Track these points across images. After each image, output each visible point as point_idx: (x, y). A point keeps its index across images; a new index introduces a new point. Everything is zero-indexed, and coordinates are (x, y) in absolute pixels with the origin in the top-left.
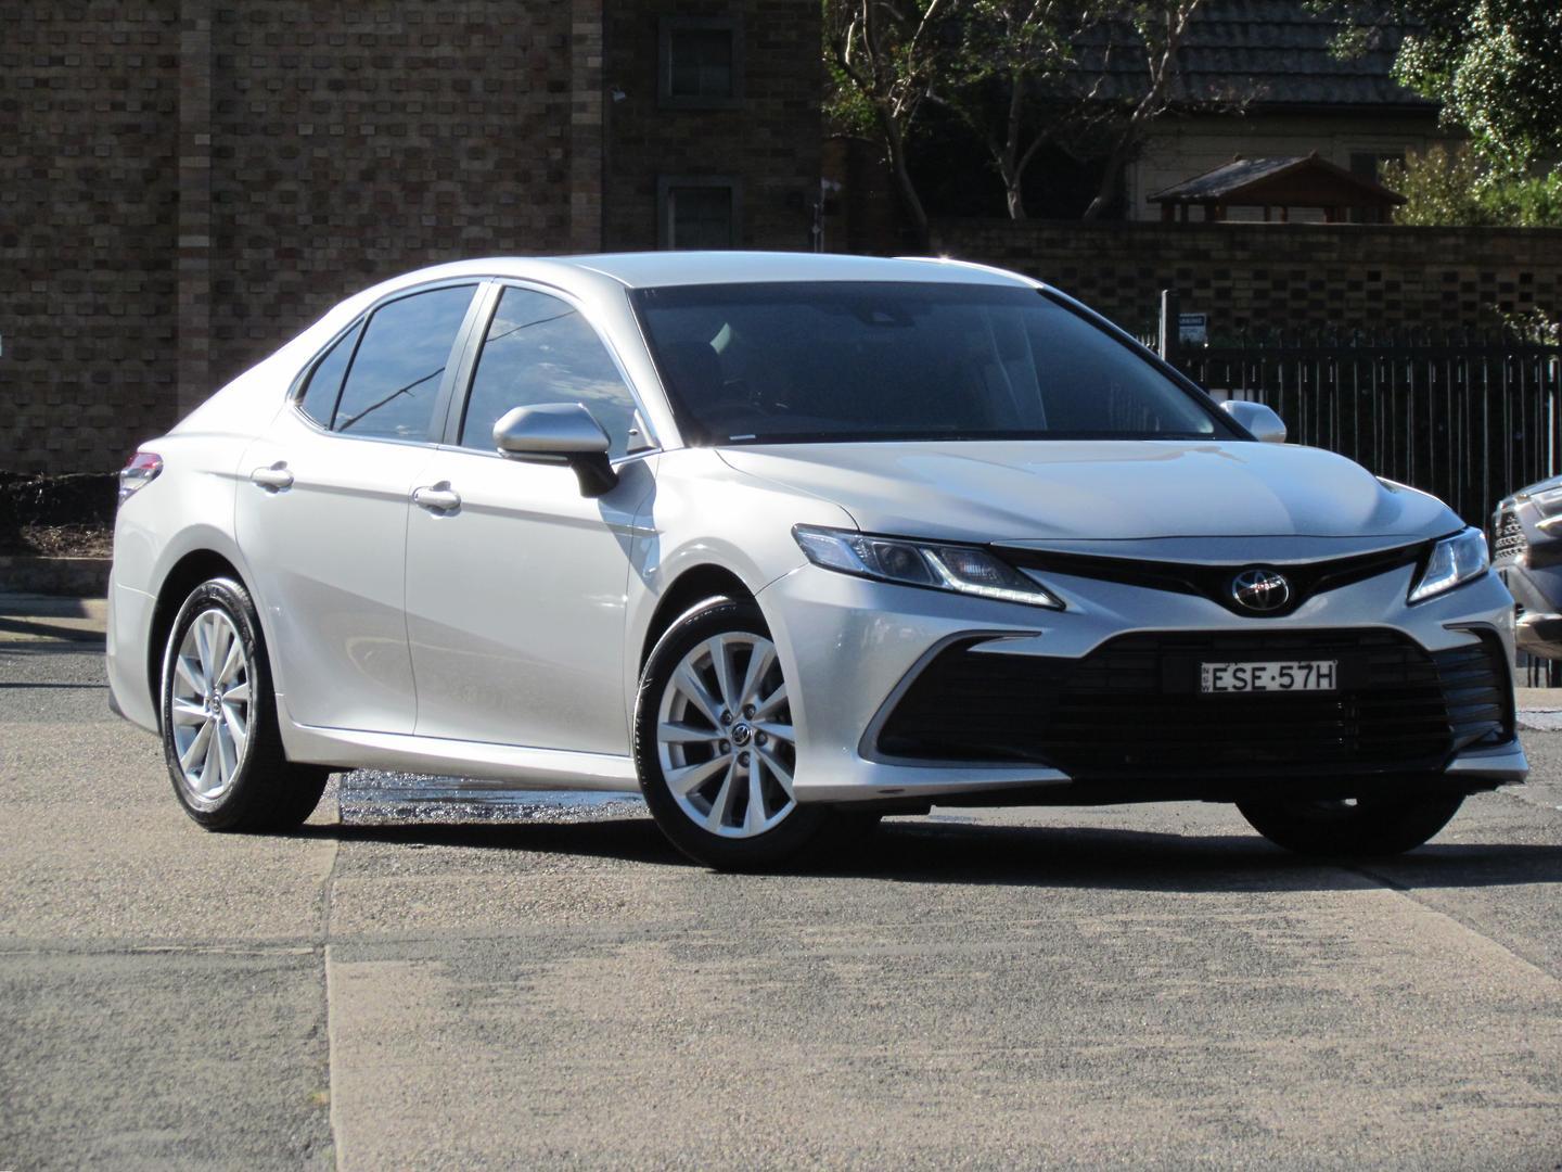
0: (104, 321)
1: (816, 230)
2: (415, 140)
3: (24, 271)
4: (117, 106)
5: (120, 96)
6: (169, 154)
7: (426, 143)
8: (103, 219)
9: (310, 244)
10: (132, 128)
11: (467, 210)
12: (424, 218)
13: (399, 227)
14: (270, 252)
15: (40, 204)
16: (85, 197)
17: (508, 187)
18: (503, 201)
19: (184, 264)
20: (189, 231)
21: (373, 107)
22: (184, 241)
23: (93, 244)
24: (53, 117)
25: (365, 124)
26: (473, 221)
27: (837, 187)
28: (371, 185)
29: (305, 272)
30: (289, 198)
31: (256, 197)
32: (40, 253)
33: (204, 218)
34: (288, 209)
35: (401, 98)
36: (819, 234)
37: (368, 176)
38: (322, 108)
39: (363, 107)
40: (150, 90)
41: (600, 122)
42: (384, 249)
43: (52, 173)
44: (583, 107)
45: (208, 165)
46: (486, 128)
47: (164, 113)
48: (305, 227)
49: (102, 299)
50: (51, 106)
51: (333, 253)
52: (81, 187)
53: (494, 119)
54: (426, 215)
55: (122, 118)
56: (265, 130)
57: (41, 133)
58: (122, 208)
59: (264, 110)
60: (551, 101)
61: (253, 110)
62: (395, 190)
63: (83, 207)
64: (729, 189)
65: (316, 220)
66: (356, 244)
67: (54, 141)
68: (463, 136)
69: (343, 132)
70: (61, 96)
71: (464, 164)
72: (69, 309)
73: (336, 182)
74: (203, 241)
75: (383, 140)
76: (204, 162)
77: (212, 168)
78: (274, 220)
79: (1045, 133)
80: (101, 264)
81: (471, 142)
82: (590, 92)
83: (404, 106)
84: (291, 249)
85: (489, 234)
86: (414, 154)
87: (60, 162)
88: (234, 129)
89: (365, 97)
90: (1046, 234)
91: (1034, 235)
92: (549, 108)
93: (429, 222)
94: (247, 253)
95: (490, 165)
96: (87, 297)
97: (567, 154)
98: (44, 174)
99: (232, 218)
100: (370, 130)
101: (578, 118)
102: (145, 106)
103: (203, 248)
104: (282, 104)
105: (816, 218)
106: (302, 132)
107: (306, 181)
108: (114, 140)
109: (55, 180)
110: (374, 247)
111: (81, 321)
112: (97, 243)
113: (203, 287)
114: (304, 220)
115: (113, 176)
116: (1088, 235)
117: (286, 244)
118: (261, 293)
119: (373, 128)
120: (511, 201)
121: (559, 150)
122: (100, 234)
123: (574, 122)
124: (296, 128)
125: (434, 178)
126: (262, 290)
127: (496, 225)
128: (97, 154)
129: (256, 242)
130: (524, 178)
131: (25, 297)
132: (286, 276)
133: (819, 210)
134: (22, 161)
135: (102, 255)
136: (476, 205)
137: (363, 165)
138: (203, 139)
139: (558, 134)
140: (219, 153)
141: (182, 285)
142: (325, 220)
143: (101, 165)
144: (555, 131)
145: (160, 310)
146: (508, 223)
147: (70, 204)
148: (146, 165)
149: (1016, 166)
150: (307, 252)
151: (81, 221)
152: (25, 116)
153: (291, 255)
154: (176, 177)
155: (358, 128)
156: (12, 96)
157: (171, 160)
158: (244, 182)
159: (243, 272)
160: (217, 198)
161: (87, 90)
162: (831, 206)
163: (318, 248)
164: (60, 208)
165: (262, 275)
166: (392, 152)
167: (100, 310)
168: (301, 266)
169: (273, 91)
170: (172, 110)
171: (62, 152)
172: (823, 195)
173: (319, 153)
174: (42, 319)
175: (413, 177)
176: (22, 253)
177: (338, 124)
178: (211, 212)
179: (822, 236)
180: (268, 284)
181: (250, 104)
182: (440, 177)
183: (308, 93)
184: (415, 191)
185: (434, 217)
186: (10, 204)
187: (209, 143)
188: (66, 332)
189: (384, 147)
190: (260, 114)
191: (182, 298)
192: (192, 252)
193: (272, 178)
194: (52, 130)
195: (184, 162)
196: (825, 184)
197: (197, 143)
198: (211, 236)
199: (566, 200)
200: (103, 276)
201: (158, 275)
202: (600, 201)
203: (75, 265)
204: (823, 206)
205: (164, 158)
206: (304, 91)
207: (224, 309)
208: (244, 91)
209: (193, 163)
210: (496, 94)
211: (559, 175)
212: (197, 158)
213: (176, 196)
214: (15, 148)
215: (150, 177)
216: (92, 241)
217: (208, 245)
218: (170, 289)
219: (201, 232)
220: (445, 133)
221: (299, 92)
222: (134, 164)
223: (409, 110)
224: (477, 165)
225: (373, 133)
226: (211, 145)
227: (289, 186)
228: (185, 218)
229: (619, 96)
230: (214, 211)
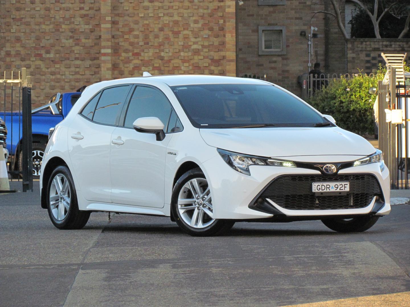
0: (78, 76)
1: (309, 43)
2: (176, 18)
3: (52, 61)
4: (81, 9)
5: (82, 5)
6: (98, 23)
7: (180, 19)
8: (77, 44)
9: (143, 51)
10: (86, 15)
11: (193, 40)
12: (179, 42)
13: (171, 45)
14: (131, 54)
15: (57, 40)
16: (71, 37)
17: (206, 33)
18: (204, 37)
19: (103, 58)
20: (104, 48)
21: (162, 7)
22: (103, 51)
23: (74, 52)
24: (61, 12)
25: (161, 13)
26: (195, 43)
27: (316, 29)
28: (162, 32)
29: (141, 60)
30: (137, 37)
31: (126, 37)
32: (58, 55)
33: (109, 44)
34: (136, 40)
35: (172, 4)
36: (311, 45)
37: (161, 30)
38: (147, 8)
39: (159, 8)
40: (92, 3)
41: (235, 11)
42: (167, 52)
43: (61, 30)
44: (229, 7)
45: (110, 27)
46: (199, 14)
47: (96, 10)
48: (142, 46)
49: (77, 70)
50: (60, 9)
51: (151, 54)
52: (71, 34)
53: (201, 11)
54: (180, 41)
55: (83, 12)
56: (128, 15)
57: (57, 17)
58: (83, 40)
59: (128, 9)
60: (219, 5)
61: (125, 9)
62: (170, 34)
63: (71, 41)
64: (281, 30)
65: (145, 44)
66: (158, 51)
67: (61, 20)
68: (191, 16)
69: (153, 16)
70: (63, 5)
71: (192, 25)
72: (67, 73)
73: (151, 31)
74: (109, 51)
75: (166, 18)
76: (109, 26)
77: (112, 27)
78: (132, 44)
79: (386, 10)
80: (77, 59)
81: (194, 18)
82: (232, 2)
83: (173, 7)
84: (137, 53)
85: (200, 47)
86: (176, 23)
87: (63, 26)
88: (118, 15)
89: (160, 4)
90: (385, 43)
91: (381, 43)
92: (218, 7)
93: (181, 43)
94: (123, 54)
95: (200, 25)
96: (73, 69)
97: (224, 22)
98: (58, 30)
99: (118, 44)
100: (162, 15)
101: (227, 10)
102: (90, 8)
103: (110, 53)
104: (134, 7)
105: (310, 39)
106: (140, 16)
107: (142, 31)
108: (81, 19)
109: (62, 32)
110: (163, 52)
111: (71, 77)
112: (75, 52)
113: (110, 66)
114: (141, 43)
115: (80, 31)
116: (398, 43)
117: (136, 51)
118: (128, 67)
119: (163, 14)
120: (207, 37)
121: (222, 20)
122: (77, 49)
123: (226, 11)
124: (138, 14)
125: (183, 30)
126: (128, 66)
127: (202, 44)
128: (75, 24)
129: (126, 51)
130: (211, 29)
131: (53, 69)
132: (136, 62)
133: (311, 36)
134: (51, 26)
135: (77, 56)
136: (196, 38)
137: (160, 26)
138: (109, 18)
139: (222, 15)
140: (114, 23)
141: (102, 65)
142: (148, 43)
143: (77, 27)
144: (220, 14)
145: (95, 73)
146: (206, 44)
147: (67, 39)
148: (91, 27)
149: (377, 20)
150: (142, 54)
151: (70, 45)
152: (52, 12)
153: (137, 54)
154: (100, 31)
155: (158, 14)
156: (48, 6)
157: (98, 25)
158: (122, 32)
159: (122, 60)
160: (113, 37)
161: (72, 3)
162: (315, 36)
163: (146, 53)
164: (64, 41)
165: (128, 61)
166: (169, 22)
167: (77, 73)
168: (140, 58)
169: (131, 3)
170: (99, 10)
171: (64, 23)
172: (312, 32)
173: (147, 22)
174: (59, 76)
175: (176, 29)
176: (52, 55)
177: (152, 13)
178: (111, 42)
179: (312, 45)
180: (130, 64)
181: (123, 7)
182: (184, 29)
183: (142, 3)
184: (176, 34)
185: (183, 42)
186: (48, 39)
187: (110, 19)
188: (66, 80)
189: (167, 20)
190: (127, 10)
191: (102, 69)
192: (105, 55)
193: (131, 30)
194: (61, 16)
195: (103, 26)
196: (312, 28)
197: (106, 20)
198: (112, 49)
199: (224, 36)
200: (78, 62)
201: (95, 62)
202: (235, 36)
203: (68, 59)
204: (312, 36)
205: (97, 25)
206: (141, 3)
207: (116, 72)
208: (121, 3)
209: (106, 26)
210: (202, 3)
211: (222, 29)
212: (107, 25)
213: (100, 37)
214: (49, 22)
215: (92, 31)
216: (74, 51)
217: (111, 52)
218: (99, 67)
219: (108, 48)
220: (186, 15)
221: (139, 3)
222: (87, 27)
223: (174, 8)
224: (196, 25)
225: (163, 15)
226: (111, 20)
227: (136, 33)
228: (103, 44)
229: (241, 3)
230: (113, 41)
